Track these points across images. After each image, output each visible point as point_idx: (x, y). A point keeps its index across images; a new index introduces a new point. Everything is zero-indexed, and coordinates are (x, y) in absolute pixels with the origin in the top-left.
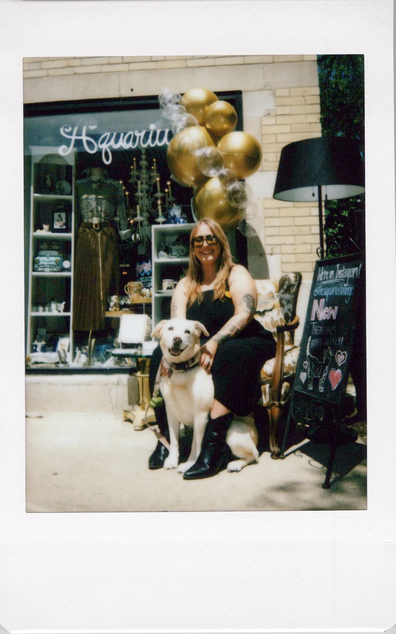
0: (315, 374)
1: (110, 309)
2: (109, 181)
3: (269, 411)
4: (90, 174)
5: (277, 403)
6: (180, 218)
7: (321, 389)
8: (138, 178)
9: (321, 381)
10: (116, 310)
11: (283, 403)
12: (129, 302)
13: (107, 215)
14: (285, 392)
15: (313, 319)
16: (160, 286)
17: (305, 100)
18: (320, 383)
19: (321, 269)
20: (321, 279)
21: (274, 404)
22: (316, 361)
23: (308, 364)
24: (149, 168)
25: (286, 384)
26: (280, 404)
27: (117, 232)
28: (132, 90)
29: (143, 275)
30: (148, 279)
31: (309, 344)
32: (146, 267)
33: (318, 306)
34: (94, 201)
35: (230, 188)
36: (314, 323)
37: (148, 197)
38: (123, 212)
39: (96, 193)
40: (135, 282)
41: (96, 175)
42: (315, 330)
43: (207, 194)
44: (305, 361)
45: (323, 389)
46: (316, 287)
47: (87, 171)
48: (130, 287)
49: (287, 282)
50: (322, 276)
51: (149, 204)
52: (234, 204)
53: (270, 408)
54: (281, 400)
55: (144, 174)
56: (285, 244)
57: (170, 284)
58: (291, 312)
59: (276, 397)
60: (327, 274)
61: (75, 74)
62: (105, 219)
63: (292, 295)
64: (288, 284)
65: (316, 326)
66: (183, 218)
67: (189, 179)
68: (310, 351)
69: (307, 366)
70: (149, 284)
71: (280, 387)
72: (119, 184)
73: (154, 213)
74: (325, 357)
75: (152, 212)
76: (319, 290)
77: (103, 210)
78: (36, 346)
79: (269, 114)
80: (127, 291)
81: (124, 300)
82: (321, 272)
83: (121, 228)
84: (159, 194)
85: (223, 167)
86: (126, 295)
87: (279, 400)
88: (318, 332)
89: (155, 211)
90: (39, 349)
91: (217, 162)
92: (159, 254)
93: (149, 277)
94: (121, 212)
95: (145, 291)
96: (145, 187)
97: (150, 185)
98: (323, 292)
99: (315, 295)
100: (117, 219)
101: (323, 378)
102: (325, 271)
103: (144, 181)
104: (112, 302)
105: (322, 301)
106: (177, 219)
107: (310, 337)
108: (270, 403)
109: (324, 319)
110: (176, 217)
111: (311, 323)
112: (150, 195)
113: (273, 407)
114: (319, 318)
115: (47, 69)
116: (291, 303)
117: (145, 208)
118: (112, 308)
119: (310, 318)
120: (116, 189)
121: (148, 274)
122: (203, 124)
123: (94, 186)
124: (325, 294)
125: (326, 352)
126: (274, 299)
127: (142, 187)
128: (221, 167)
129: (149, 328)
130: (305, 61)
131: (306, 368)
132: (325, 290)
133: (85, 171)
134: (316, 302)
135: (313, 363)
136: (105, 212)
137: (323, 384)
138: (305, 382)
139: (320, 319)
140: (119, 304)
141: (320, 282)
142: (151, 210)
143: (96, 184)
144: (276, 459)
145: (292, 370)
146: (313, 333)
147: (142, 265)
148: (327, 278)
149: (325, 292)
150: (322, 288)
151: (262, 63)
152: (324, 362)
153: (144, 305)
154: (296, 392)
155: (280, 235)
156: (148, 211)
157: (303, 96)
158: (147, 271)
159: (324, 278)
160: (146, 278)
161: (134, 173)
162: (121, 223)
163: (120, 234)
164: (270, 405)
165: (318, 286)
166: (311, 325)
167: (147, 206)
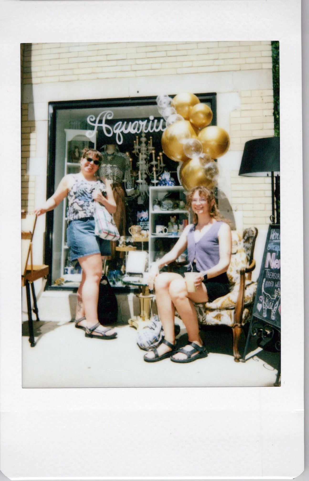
0: (269, 306)
1: (119, 246)
2: (120, 154)
3: (233, 330)
4: (107, 149)
5: (239, 325)
6: (169, 181)
7: (273, 318)
8: (139, 150)
9: (273, 312)
10: (123, 247)
11: (243, 324)
12: (132, 241)
13: (118, 178)
14: (245, 317)
15: (267, 266)
16: (154, 231)
17: (263, 99)
18: (272, 313)
19: (273, 230)
20: (273, 238)
21: (237, 325)
22: (269, 297)
23: (263, 298)
24: (147, 143)
25: (246, 311)
26: (241, 325)
27: (124, 190)
28: (138, 92)
29: (142, 220)
30: (146, 223)
31: (263, 284)
32: (144, 215)
33: (270, 257)
34: (109, 169)
35: (207, 166)
36: (267, 270)
37: (146, 164)
38: (129, 176)
39: (110, 162)
40: (136, 226)
41: (111, 149)
42: (268, 274)
43: (190, 169)
44: (261, 296)
45: (274, 317)
46: (269, 243)
47: (104, 147)
48: (132, 229)
49: (247, 235)
50: (273, 236)
51: (147, 168)
52: (208, 177)
53: (234, 328)
54: (242, 322)
55: (143, 147)
56: (246, 203)
57: (161, 229)
58: (249, 256)
59: (239, 320)
60: (278, 235)
61: (98, 78)
62: (116, 181)
63: (250, 244)
64: (248, 236)
65: (269, 272)
66: (172, 181)
67: (177, 157)
68: (265, 289)
69: (262, 299)
70: (146, 227)
71: (242, 313)
72: (126, 156)
73: (150, 175)
74: (276, 295)
75: (149, 175)
76: (271, 246)
77: (115, 175)
78: (67, 270)
79: (236, 109)
80: (131, 232)
81: (129, 240)
82: (273, 233)
83: (128, 187)
84: (154, 163)
85: (202, 152)
86: (131, 235)
87: (241, 322)
88: (271, 276)
89: (151, 174)
90: (69, 272)
91: (198, 149)
92: (154, 207)
93: (146, 222)
94: (128, 176)
95: (144, 232)
96: (145, 156)
97: (147, 155)
98: (274, 248)
99: (268, 249)
100: (125, 181)
101: (274, 310)
102: (276, 232)
103: (144, 152)
104: (121, 241)
105: (274, 255)
106: (167, 182)
107: (265, 279)
108: (235, 324)
109: (275, 268)
110: (166, 180)
111: (266, 269)
112: (147, 162)
113: (237, 327)
114: (272, 266)
115: (78, 75)
116: (250, 250)
117: (144, 172)
118: (121, 245)
119: (265, 266)
120: (124, 160)
121: (145, 220)
122: (187, 119)
123: (109, 158)
124: (276, 250)
125: (277, 292)
126: (237, 246)
127: (142, 156)
128: (200, 152)
129: (147, 260)
130: (264, 69)
131: (261, 301)
132: (276, 247)
133: (103, 147)
134: (269, 254)
135: (266, 298)
136: (116, 176)
137: (274, 314)
138: (261, 311)
139: (272, 268)
140: (126, 242)
141: (272, 240)
142: (148, 173)
143: (111, 156)
144: (237, 362)
145: (249, 299)
146: (267, 276)
147: (141, 213)
148: (278, 238)
149: (276, 248)
150: (274, 244)
151: (232, 71)
152: (275, 299)
153: (142, 243)
154: (254, 317)
155: (243, 197)
156: (146, 174)
157: (261, 97)
158: (145, 218)
159: (275, 238)
160: (144, 223)
161: (136, 147)
162: (127, 184)
163: (126, 191)
164: (234, 325)
165: (270, 243)
166: (266, 271)
167: (145, 170)
